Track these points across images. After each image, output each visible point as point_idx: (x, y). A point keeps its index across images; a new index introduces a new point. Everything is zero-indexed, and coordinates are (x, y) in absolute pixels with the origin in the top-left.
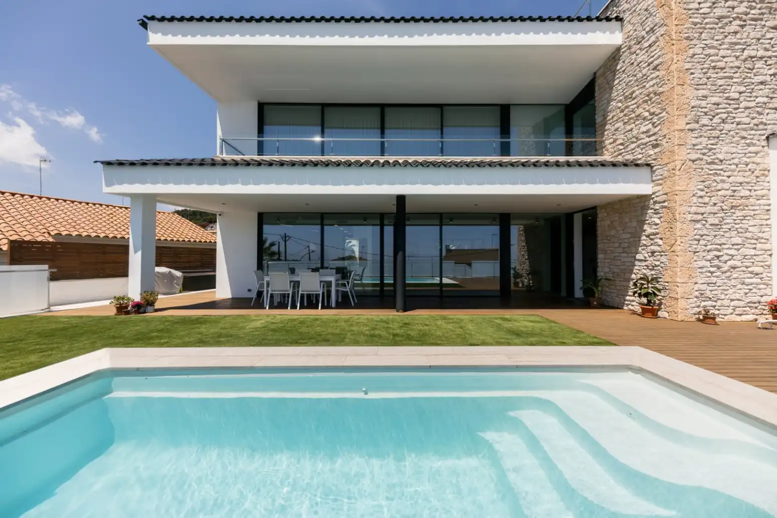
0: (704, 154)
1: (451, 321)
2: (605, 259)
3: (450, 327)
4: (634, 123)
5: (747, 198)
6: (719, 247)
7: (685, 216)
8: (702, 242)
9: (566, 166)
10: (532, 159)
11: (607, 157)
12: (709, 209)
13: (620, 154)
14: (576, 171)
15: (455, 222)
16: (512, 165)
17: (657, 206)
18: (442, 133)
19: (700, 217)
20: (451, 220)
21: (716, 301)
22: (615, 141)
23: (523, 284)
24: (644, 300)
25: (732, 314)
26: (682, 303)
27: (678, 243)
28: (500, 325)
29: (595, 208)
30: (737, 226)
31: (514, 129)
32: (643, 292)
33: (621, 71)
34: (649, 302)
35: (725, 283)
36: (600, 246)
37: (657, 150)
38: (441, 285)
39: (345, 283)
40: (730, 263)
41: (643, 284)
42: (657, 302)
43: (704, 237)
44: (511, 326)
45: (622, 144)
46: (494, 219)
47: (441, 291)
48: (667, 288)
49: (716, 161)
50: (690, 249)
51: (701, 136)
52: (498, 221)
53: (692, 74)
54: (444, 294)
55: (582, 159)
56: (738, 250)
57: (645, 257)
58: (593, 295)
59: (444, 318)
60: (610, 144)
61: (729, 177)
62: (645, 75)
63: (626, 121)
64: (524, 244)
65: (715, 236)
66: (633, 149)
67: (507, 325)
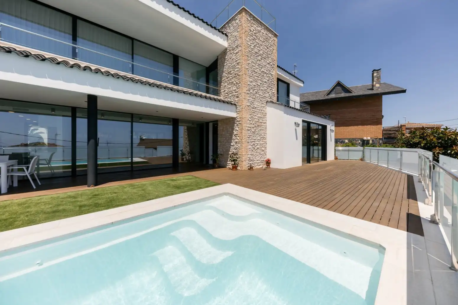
0: (251, 104)
1: (136, 187)
2: (221, 145)
3: (135, 191)
4: (231, 85)
5: (261, 123)
6: (254, 140)
7: (245, 128)
8: (250, 139)
9: (204, 98)
10: (190, 90)
11: (221, 98)
12: (252, 126)
13: (226, 98)
14: (209, 101)
15: (143, 121)
16: (178, 91)
17: (238, 123)
18: (133, 58)
19: (250, 129)
20: (141, 119)
21: (253, 161)
22: (225, 91)
23: (186, 159)
24: (233, 163)
25: (257, 165)
26: (244, 163)
27: (243, 138)
28: (169, 184)
29: (217, 121)
30: (259, 133)
31: (180, 71)
32: (233, 159)
33: (227, 59)
34: (235, 163)
35: (256, 154)
36: (219, 139)
37: (238, 99)
38: (132, 163)
39: (23, 168)
40: (257, 147)
41: (233, 156)
42: (237, 163)
43: (251, 137)
44: (176, 183)
45: (227, 93)
46: (170, 122)
47: (132, 167)
48: (240, 157)
49: (254, 107)
50: (247, 141)
51: (250, 97)
52: (172, 123)
53: (248, 71)
54: (134, 169)
55: (212, 96)
56: (259, 142)
57: (234, 144)
58: (216, 162)
59: (132, 185)
60: (223, 92)
61: (257, 114)
62: (235, 65)
63: (228, 83)
64: (187, 137)
65: (254, 136)
66: (231, 97)
67: (173, 183)
